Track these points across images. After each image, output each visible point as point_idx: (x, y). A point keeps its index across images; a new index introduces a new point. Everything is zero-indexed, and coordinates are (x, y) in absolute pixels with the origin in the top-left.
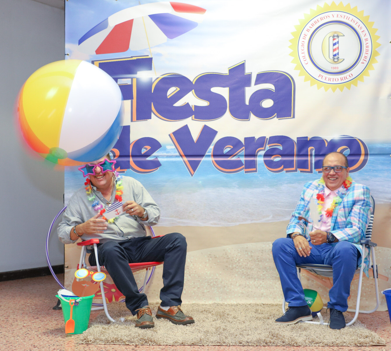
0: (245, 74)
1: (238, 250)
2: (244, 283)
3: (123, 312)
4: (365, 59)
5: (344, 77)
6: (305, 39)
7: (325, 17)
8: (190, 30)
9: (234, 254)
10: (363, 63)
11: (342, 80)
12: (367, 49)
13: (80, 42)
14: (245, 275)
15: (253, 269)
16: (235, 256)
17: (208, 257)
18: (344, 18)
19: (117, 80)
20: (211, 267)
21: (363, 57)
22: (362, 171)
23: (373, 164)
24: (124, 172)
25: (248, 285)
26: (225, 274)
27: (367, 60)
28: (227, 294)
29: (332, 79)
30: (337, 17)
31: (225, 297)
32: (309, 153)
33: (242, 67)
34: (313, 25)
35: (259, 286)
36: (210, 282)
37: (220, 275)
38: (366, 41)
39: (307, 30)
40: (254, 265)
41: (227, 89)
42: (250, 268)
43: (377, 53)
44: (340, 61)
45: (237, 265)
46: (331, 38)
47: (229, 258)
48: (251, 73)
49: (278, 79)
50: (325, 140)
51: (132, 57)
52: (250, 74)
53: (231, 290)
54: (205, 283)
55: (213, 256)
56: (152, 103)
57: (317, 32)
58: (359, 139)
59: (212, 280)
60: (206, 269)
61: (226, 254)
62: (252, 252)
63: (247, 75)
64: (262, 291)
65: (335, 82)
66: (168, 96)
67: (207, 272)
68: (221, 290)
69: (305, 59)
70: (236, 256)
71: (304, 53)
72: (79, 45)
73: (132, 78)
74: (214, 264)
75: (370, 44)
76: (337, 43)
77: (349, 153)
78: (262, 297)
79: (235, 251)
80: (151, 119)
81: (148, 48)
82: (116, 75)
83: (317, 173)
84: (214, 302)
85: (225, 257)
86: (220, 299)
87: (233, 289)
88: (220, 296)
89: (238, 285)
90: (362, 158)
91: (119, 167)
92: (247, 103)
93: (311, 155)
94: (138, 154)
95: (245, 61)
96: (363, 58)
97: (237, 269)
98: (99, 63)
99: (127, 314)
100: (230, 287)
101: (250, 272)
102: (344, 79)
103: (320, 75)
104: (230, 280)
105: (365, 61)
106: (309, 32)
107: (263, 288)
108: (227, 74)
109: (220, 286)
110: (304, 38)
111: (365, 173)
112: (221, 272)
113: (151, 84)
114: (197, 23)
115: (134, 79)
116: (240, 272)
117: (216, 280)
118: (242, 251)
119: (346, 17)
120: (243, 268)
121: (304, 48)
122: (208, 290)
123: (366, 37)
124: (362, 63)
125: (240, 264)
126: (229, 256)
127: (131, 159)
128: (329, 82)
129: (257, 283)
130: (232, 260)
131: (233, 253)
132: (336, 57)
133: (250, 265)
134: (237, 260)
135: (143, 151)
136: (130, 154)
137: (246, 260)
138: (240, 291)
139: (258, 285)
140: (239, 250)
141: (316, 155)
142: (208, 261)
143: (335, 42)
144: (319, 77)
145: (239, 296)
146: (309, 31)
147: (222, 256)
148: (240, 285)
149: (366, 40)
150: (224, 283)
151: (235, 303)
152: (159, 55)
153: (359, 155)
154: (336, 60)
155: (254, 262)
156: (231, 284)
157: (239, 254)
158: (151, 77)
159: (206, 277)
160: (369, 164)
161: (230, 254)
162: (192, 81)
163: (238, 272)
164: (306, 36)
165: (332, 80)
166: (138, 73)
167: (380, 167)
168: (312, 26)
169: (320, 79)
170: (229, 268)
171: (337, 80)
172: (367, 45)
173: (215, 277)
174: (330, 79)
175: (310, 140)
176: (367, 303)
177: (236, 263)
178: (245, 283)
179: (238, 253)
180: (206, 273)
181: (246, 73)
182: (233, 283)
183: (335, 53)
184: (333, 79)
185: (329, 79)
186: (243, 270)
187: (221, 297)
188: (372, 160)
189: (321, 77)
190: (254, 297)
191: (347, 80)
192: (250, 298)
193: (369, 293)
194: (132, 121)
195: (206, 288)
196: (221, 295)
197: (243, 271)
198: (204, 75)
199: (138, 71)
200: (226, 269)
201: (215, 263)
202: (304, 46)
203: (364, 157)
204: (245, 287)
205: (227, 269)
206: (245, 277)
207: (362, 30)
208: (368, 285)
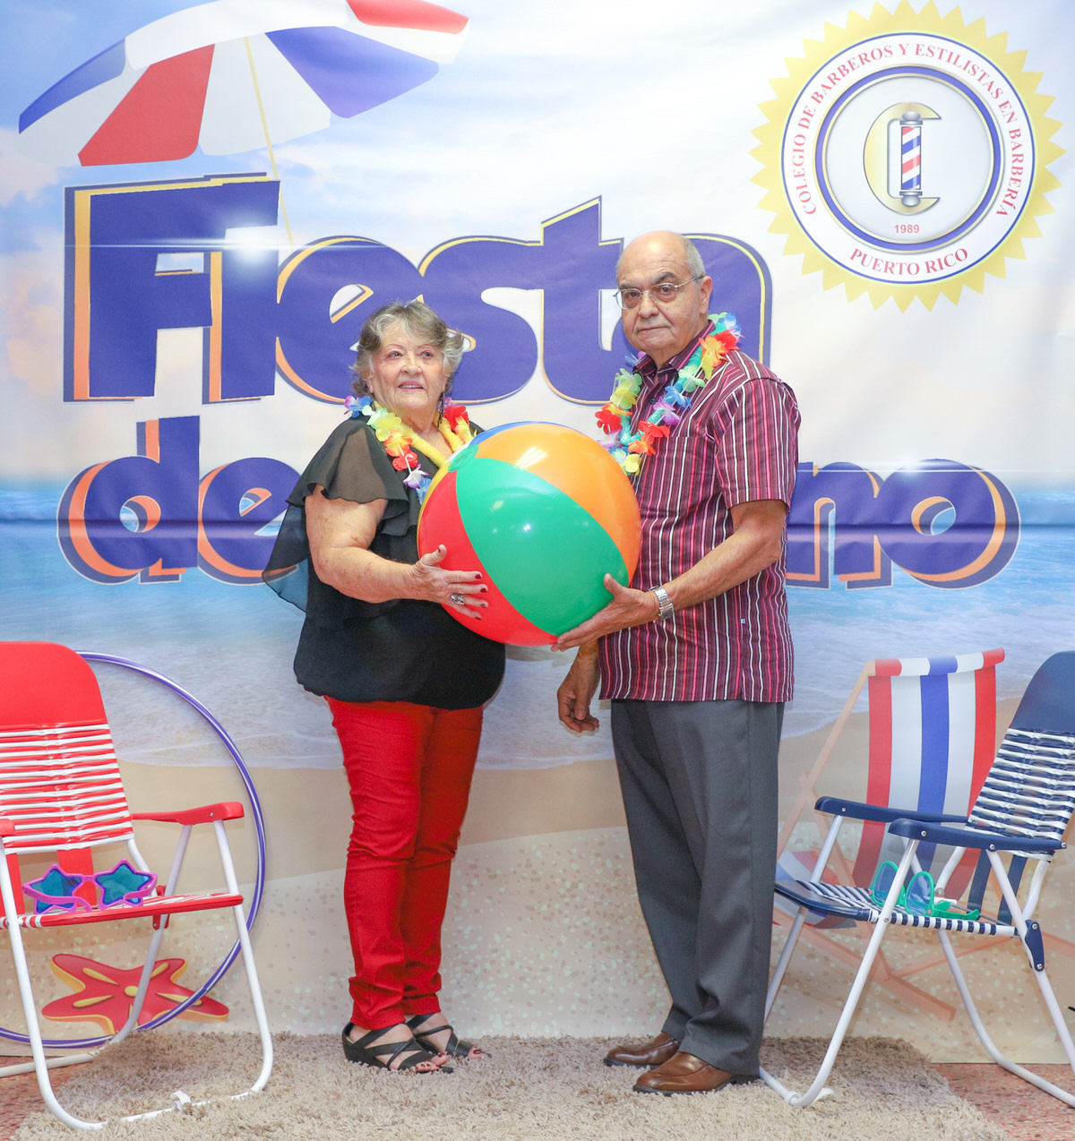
0: (600, 244)
1: (569, 852)
2: (590, 967)
3: (155, 1071)
4: (1009, 199)
5: (939, 260)
6: (807, 127)
7: (877, 54)
8: (412, 88)
9: (555, 865)
10: (1005, 213)
11: (931, 269)
12: (1017, 164)
13: (26, 120)
14: (593, 936)
15: (622, 918)
16: (561, 871)
17: (467, 874)
18: (940, 58)
19: (156, 256)
20: (477, 911)
21: (1004, 192)
22: (997, 582)
23: (1036, 561)
24: (176, 577)
25: (603, 973)
26: (524, 935)
27: (1018, 202)
28: (529, 1004)
29: (899, 265)
30: (917, 53)
31: (525, 1015)
32: (817, 521)
33: (589, 218)
34: (833, 79)
35: (640, 976)
36: (472, 961)
37: (508, 940)
38: (1013, 137)
39: (816, 96)
40: (626, 905)
41: (538, 295)
42: (613, 915)
43: (1050, 181)
44: (925, 204)
45: (567, 904)
46: (896, 127)
47: (538, 880)
48: (622, 240)
49: (714, 262)
50: (872, 473)
51: (207, 178)
52: (619, 244)
53: (543, 991)
54: (455, 966)
55: (485, 871)
56: (277, 338)
57: (848, 104)
58: (986, 474)
59: (479, 957)
60: (458, 919)
61: (529, 866)
62: (617, 857)
63: (606, 246)
64: (650, 994)
65: (906, 277)
66: (333, 315)
67: (461, 928)
68: (511, 990)
69: (805, 197)
70: (564, 871)
71: (803, 175)
72: (20, 132)
73: (207, 253)
74: (488, 901)
75: (1026, 150)
76: (915, 143)
77: (952, 521)
78: (649, 1014)
79: (559, 853)
80: (273, 394)
81: (264, 149)
82: (154, 241)
83: (844, 587)
84: (484, 1033)
85: (525, 875)
86: (507, 1023)
87: (551, 988)
88: (506, 1013)
89: (567, 972)
90: (997, 538)
91: (160, 562)
92: (607, 343)
93: (824, 526)
94: (226, 517)
95: (600, 198)
96: (1002, 197)
97: (566, 916)
98: (92, 196)
99: (167, 1079)
100: (540, 981)
101: (610, 928)
102: (937, 266)
103: (858, 253)
104: (542, 956)
105: (1011, 205)
106: (819, 102)
107: (654, 985)
108: (539, 242)
109: (506, 975)
110: (805, 123)
111: (1008, 591)
112: (509, 929)
113: (275, 271)
114: (433, 62)
115: (213, 254)
116: (576, 927)
117: (494, 955)
118: (583, 855)
119: (946, 56)
120: (588, 913)
121: (801, 157)
122: (464, 992)
123: (1013, 126)
124: (998, 213)
125: (578, 899)
126: (541, 873)
127: (202, 534)
128: (888, 276)
129: (635, 966)
130: (547, 887)
131: (553, 862)
132: (912, 190)
133: (610, 904)
134: (568, 884)
135: (246, 506)
136: (200, 517)
137: (597, 885)
138: (577, 995)
139: (637, 975)
140: (574, 851)
141: (840, 527)
142: (464, 888)
143: (907, 138)
144: (852, 258)
145: (573, 1012)
146: (819, 99)
147: (514, 872)
148: (574, 975)
149: (1015, 133)
150: (521, 967)
151: (557, 1035)
152: (303, 172)
153: (989, 526)
154: (911, 202)
155: (623, 893)
156: (545, 970)
157: (575, 866)
158: (274, 248)
159: (459, 947)
160: (1021, 559)
161: (543, 863)
162: (416, 264)
163: (570, 927)
164: (812, 116)
165: (896, 269)
166: (229, 232)
167: (1058, 569)
168: (830, 84)
169: (855, 264)
170: (539, 913)
171: (913, 269)
172: (1016, 152)
173: (490, 946)
174: (890, 265)
175: (820, 473)
176: (1010, 1033)
177: (563, 896)
178: (594, 966)
179: (572, 861)
180: (459, 932)
181: (603, 239)
182: (551, 967)
183: (907, 177)
184: (901, 265)
185: (889, 267)
186: (586, 919)
187: (509, 1016)
188: (1031, 544)
189: (858, 260)
190: (623, 1016)
191: (947, 271)
192: (608, 1017)
193: (1016, 1001)
194: (206, 400)
195: (458, 983)
196: (511, 1006)
197: (585, 924)
198: (456, 246)
199: (229, 227)
200: (528, 919)
201: (490, 898)
202: (803, 151)
203: (1005, 537)
204: (594, 979)
205: (532, 918)
206: (593, 945)
207: (1001, 100)
208: (1014, 972)
